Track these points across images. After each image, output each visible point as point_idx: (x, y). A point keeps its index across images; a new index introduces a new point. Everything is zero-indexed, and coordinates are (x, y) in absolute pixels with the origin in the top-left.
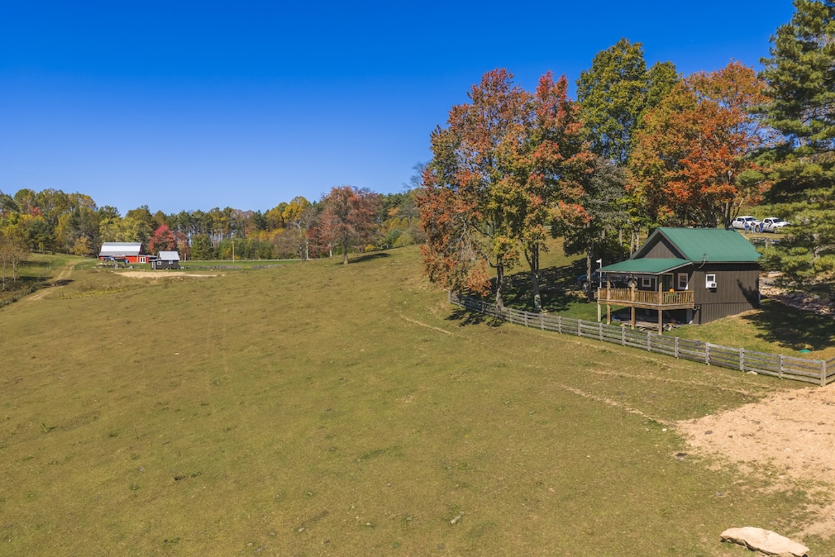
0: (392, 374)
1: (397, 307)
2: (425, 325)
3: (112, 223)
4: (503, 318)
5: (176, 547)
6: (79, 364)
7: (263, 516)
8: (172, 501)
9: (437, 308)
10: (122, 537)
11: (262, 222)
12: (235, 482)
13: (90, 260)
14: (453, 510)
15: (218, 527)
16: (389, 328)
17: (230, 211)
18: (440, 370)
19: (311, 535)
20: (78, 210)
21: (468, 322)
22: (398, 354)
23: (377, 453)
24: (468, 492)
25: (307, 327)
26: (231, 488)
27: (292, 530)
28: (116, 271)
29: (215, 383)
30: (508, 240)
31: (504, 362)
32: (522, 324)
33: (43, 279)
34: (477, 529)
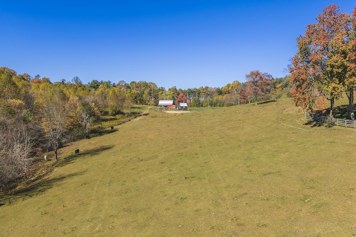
0: (277, 145)
1: (280, 120)
2: (293, 127)
3: (163, 93)
4: (333, 124)
5: (185, 200)
6: (151, 140)
7: (220, 193)
8: (184, 185)
9: (299, 120)
10: (166, 196)
11: (220, 92)
12: (208, 180)
13: (155, 107)
14: (306, 197)
15: (202, 195)
16: (276, 128)
17: (207, 88)
18: (301, 144)
19: (240, 200)
20: (151, 88)
21: (315, 125)
22: (280, 138)
23: (269, 173)
24: (314, 190)
25: (239, 128)
26: (207, 182)
27: (232, 198)
28: (164, 111)
29: (201, 147)
30: (336, 85)
31: (334, 141)
32: (344, 126)
33: (139, 113)
34: (318, 205)
